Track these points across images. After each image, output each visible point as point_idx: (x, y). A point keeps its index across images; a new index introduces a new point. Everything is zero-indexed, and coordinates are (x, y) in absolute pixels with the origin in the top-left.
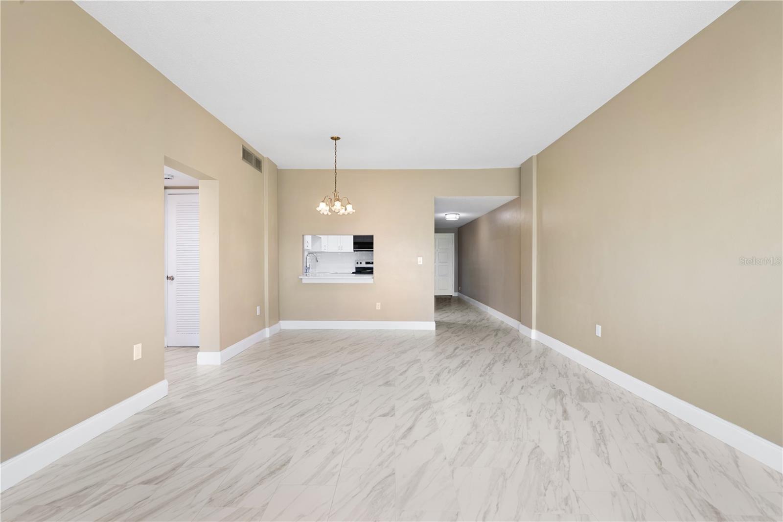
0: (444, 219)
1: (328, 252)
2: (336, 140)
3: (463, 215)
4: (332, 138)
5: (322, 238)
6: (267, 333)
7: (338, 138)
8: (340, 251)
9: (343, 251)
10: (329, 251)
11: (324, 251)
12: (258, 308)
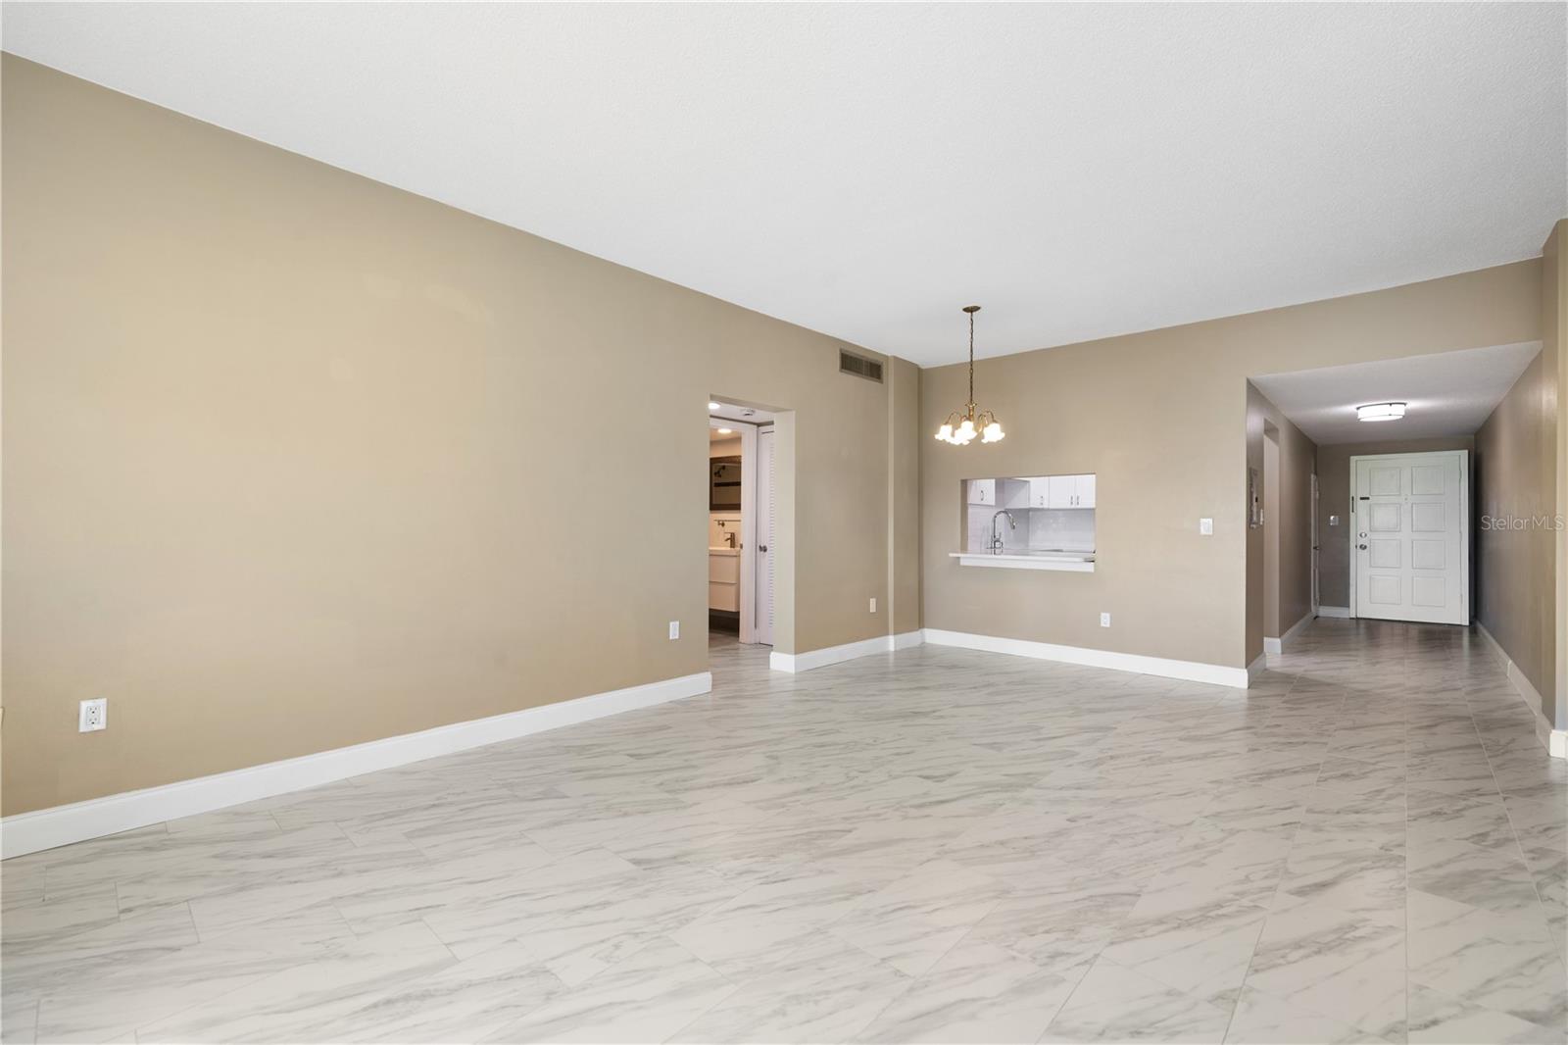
0: (1353, 420)
1: (1048, 510)
2: (972, 312)
3: (1414, 404)
4: (966, 310)
5: (1031, 484)
6: (891, 643)
7: (977, 308)
8: (1073, 507)
9: (1079, 507)
10: (1051, 507)
11: (1041, 507)
12: (873, 602)
